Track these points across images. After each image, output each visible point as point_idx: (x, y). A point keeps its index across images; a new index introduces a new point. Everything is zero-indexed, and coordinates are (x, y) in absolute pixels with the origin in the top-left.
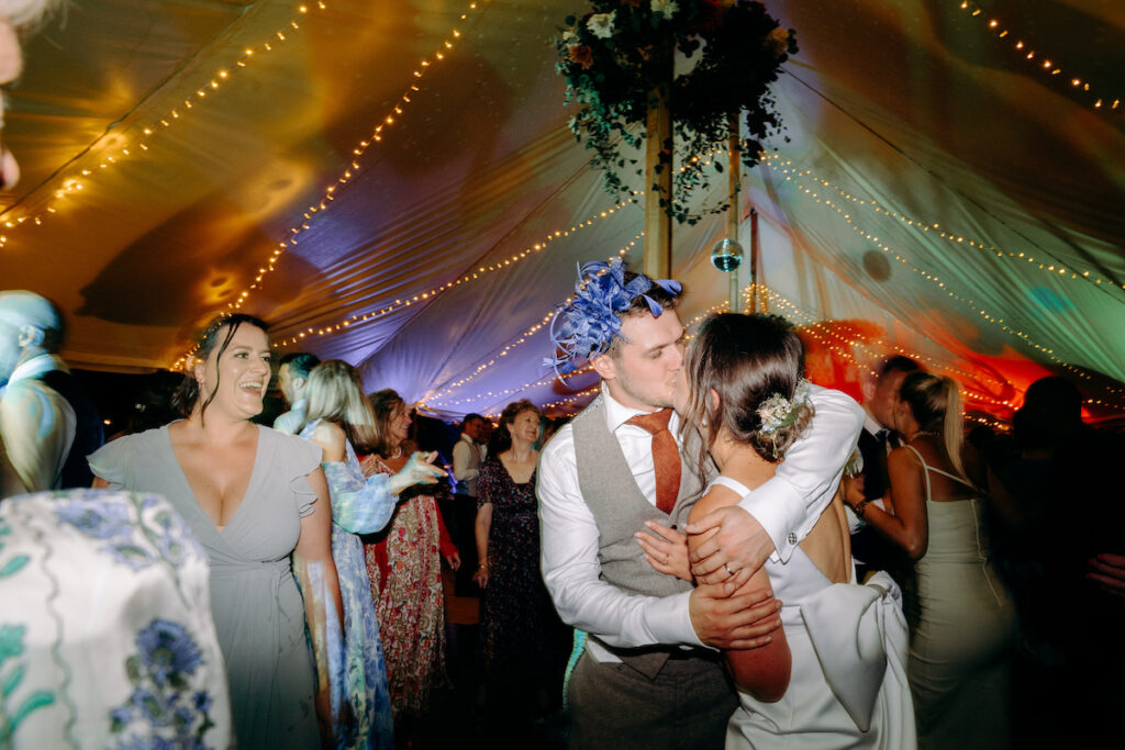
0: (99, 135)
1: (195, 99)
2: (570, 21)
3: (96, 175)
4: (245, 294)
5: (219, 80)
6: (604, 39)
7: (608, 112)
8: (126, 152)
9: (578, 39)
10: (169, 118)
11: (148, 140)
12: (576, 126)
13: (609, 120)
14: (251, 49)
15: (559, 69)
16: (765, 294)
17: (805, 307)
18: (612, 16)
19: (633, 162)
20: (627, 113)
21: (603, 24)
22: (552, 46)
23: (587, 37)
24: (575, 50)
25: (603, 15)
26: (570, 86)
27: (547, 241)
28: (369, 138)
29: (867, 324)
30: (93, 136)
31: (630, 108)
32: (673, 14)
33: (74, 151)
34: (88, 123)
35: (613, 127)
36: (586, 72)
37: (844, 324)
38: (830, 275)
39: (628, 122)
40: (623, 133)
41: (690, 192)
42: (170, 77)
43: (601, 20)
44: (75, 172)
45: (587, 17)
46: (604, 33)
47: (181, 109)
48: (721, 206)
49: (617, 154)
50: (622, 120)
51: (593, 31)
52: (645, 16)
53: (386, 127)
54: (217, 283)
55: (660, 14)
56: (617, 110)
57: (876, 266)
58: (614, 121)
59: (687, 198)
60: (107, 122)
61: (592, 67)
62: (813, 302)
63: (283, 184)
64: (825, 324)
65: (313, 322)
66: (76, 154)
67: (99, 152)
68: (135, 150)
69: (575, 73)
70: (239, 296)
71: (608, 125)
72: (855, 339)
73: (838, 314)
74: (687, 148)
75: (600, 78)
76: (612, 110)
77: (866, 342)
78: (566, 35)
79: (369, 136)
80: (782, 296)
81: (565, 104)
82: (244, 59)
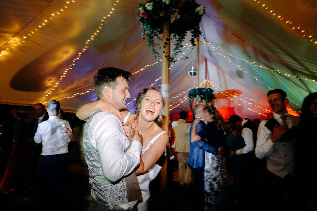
0: (10, 38)
1: (38, 28)
2: (141, 5)
3: (11, 50)
4: (57, 83)
5: (45, 23)
6: (150, 10)
7: (153, 31)
8: (19, 43)
9: (143, 10)
10: (31, 33)
11: (25, 40)
12: (144, 35)
13: (154, 33)
14: (53, 13)
15: (138, 19)
16: (209, 82)
17: (221, 86)
18: (152, 3)
19: (158, 45)
20: (159, 31)
21: (149, 6)
22: (136, 12)
23: (145, 9)
24: (143, 13)
25: (149, 3)
26: (142, 24)
27: (145, 68)
28: (90, 39)
29: (238, 90)
30: (8, 39)
31: (160, 30)
32: (169, 3)
33: (4, 43)
34: (7, 35)
35: (155, 35)
36: (145, 19)
37: (232, 90)
38: (227, 77)
39: (159, 34)
40: (158, 37)
41: (177, 53)
42: (30, 22)
43: (149, 5)
44: (4, 49)
45: (145, 4)
46: (150, 8)
47: (34, 31)
48: (186, 57)
49: (154, 43)
50: (158, 33)
51: (146, 8)
52: (160, 3)
53: (95, 36)
54: (50, 80)
55: (165, 3)
56: (156, 31)
57: (240, 74)
58: (155, 33)
59: (176, 55)
60: (13, 35)
61: (147, 18)
62: (223, 84)
63: (67, 52)
64: (226, 91)
65: (79, 91)
66: (4, 44)
67: (11, 43)
68: (22, 43)
69: (142, 20)
70: (56, 84)
71: (153, 35)
72: (234, 95)
73: (230, 88)
74: (176, 41)
75: (149, 21)
76: (155, 30)
77: (238, 96)
78: (140, 9)
79: (90, 38)
80: (214, 83)
81: (141, 29)
82: (52, 17)
